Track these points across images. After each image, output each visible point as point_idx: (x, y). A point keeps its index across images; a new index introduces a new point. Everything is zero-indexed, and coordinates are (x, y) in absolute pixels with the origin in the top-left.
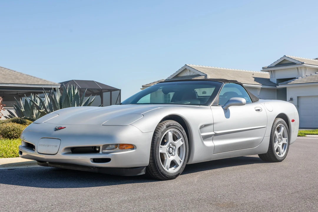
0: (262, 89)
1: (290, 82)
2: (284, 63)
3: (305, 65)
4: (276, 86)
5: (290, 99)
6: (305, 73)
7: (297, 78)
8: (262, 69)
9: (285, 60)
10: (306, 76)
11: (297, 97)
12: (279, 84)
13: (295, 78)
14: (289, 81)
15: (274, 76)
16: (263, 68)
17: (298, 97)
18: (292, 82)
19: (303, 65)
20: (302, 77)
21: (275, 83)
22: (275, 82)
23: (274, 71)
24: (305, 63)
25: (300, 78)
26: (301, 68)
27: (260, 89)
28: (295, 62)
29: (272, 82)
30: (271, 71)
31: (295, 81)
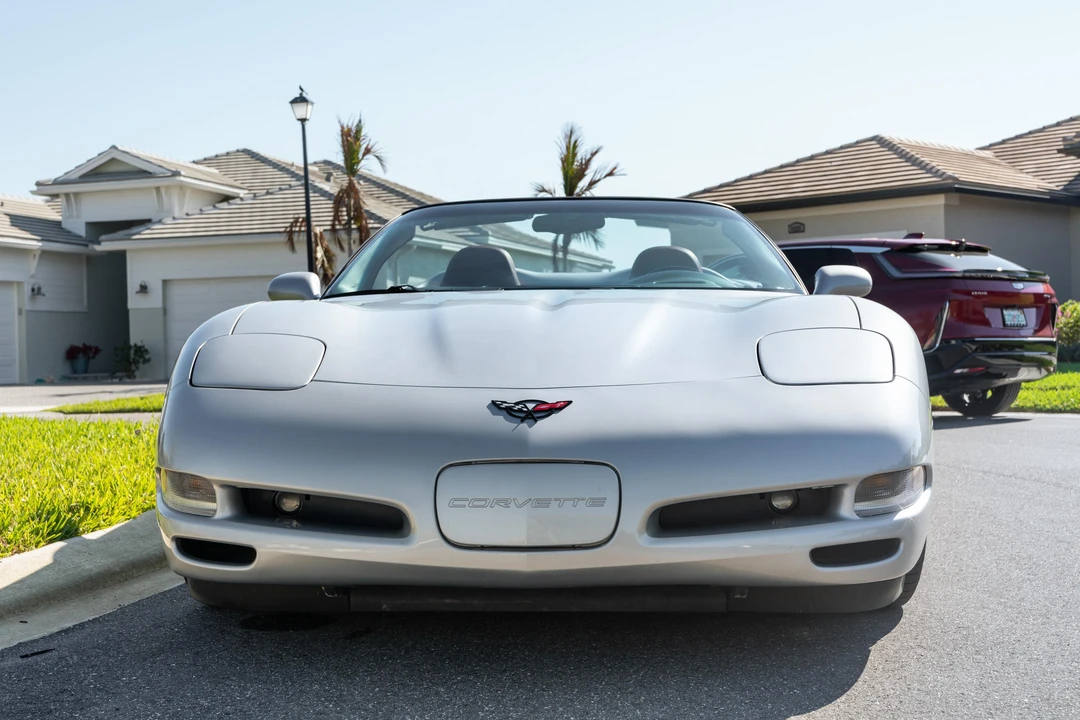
0: (44, 253)
1: (139, 233)
2: (110, 170)
3: (182, 179)
4: (87, 246)
5: (138, 288)
6: (181, 205)
7: (160, 222)
8: (35, 188)
9: (113, 160)
10: (187, 214)
11: (160, 284)
12: (103, 237)
13: (144, 222)
14: (134, 230)
15: (75, 213)
16: (38, 184)
17: (165, 282)
18: (146, 233)
19: (178, 178)
20: (174, 218)
21: (81, 237)
22: (82, 231)
23: (76, 194)
24: (183, 173)
25: (169, 220)
26: (168, 188)
27: (38, 254)
28: (151, 170)
29: (69, 232)
30: (67, 195)
31: (156, 231)
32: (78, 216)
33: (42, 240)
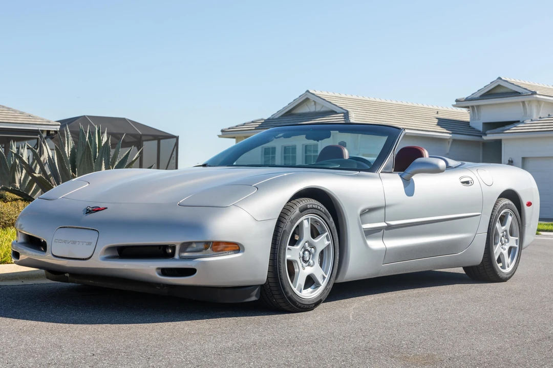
0: (454, 141)
1: (509, 130)
2: (497, 92)
3: (537, 96)
4: (481, 136)
5: (507, 161)
6: (538, 112)
7: (523, 122)
8: (455, 103)
9: (499, 86)
10: (540, 118)
11: (521, 160)
12: (488, 132)
13: (518, 122)
14: (507, 127)
15: (477, 118)
16: (457, 101)
17: (524, 159)
18: (513, 129)
19: (535, 96)
20: (532, 120)
21: (480, 131)
22: (480, 128)
23: (478, 106)
24: (538, 92)
25: (528, 121)
26: (530, 101)
27: (451, 141)
28: (520, 91)
29: (474, 129)
30: (473, 107)
31: (519, 128)
32: (479, 119)
33: (452, 133)
